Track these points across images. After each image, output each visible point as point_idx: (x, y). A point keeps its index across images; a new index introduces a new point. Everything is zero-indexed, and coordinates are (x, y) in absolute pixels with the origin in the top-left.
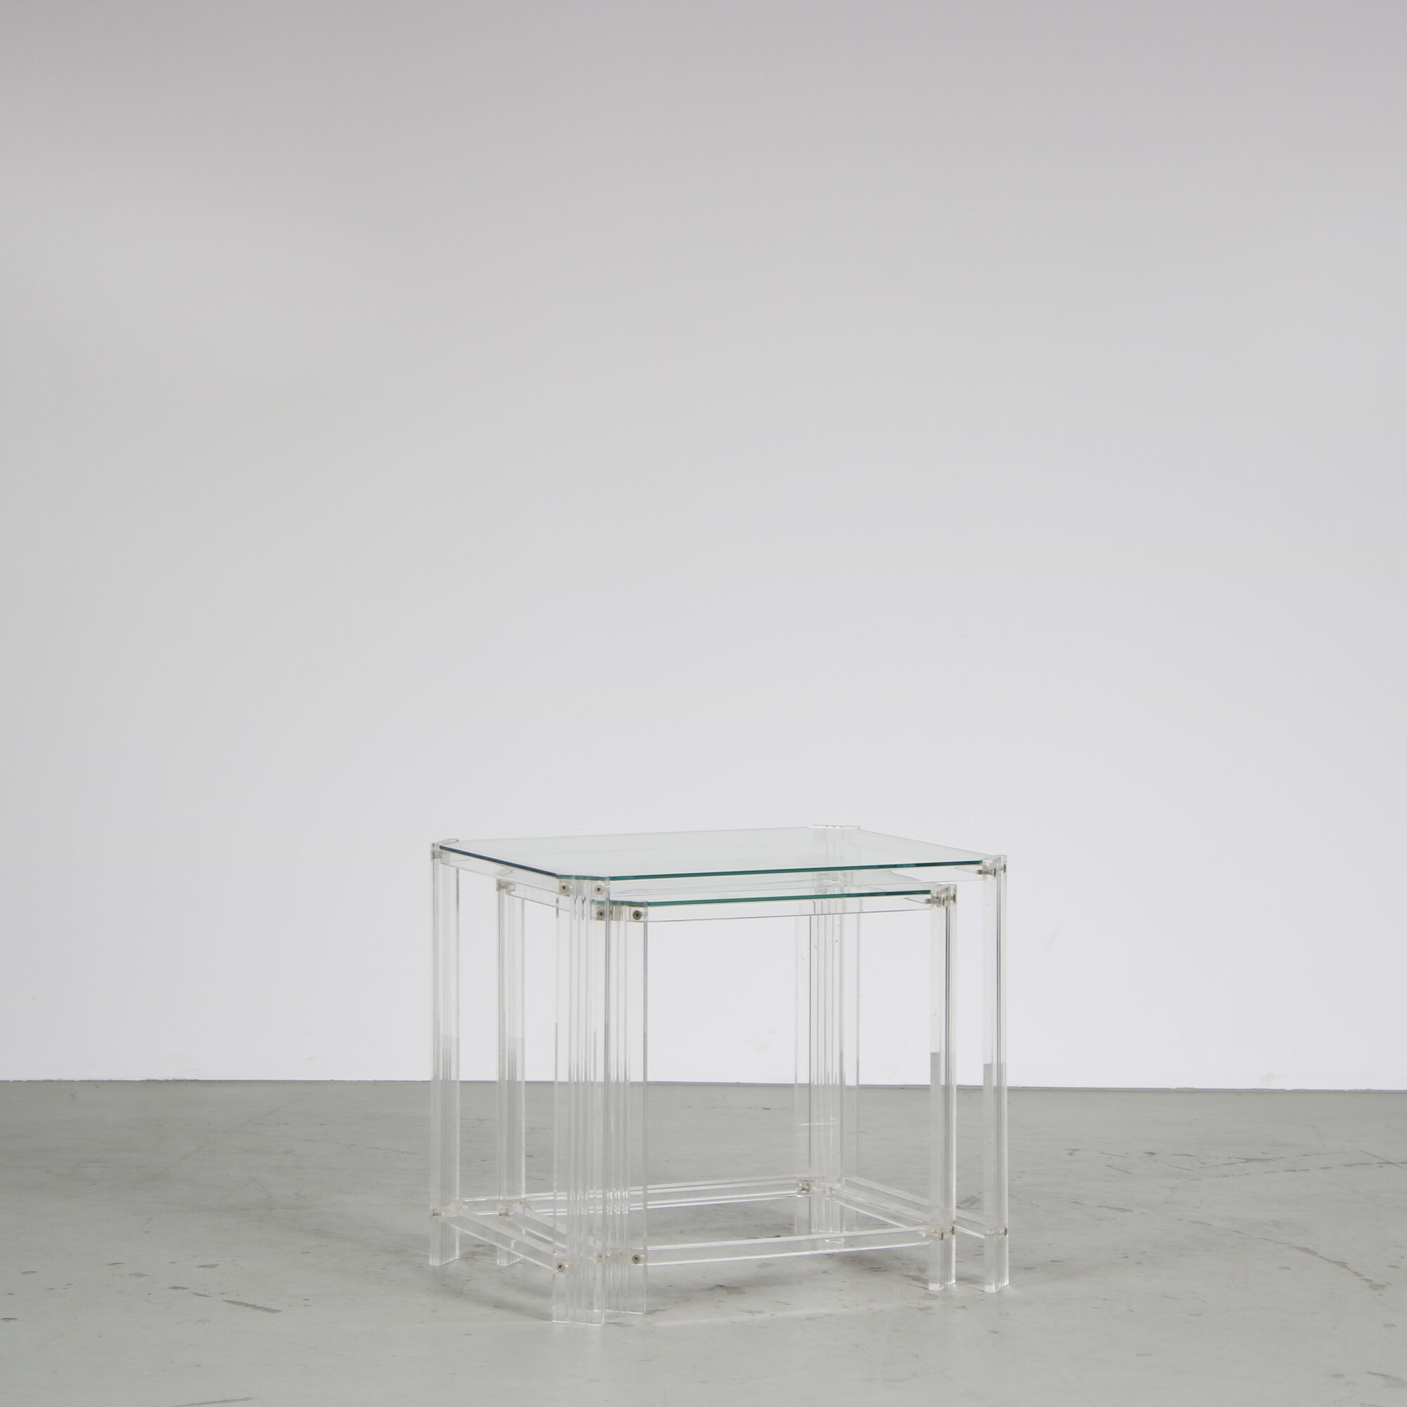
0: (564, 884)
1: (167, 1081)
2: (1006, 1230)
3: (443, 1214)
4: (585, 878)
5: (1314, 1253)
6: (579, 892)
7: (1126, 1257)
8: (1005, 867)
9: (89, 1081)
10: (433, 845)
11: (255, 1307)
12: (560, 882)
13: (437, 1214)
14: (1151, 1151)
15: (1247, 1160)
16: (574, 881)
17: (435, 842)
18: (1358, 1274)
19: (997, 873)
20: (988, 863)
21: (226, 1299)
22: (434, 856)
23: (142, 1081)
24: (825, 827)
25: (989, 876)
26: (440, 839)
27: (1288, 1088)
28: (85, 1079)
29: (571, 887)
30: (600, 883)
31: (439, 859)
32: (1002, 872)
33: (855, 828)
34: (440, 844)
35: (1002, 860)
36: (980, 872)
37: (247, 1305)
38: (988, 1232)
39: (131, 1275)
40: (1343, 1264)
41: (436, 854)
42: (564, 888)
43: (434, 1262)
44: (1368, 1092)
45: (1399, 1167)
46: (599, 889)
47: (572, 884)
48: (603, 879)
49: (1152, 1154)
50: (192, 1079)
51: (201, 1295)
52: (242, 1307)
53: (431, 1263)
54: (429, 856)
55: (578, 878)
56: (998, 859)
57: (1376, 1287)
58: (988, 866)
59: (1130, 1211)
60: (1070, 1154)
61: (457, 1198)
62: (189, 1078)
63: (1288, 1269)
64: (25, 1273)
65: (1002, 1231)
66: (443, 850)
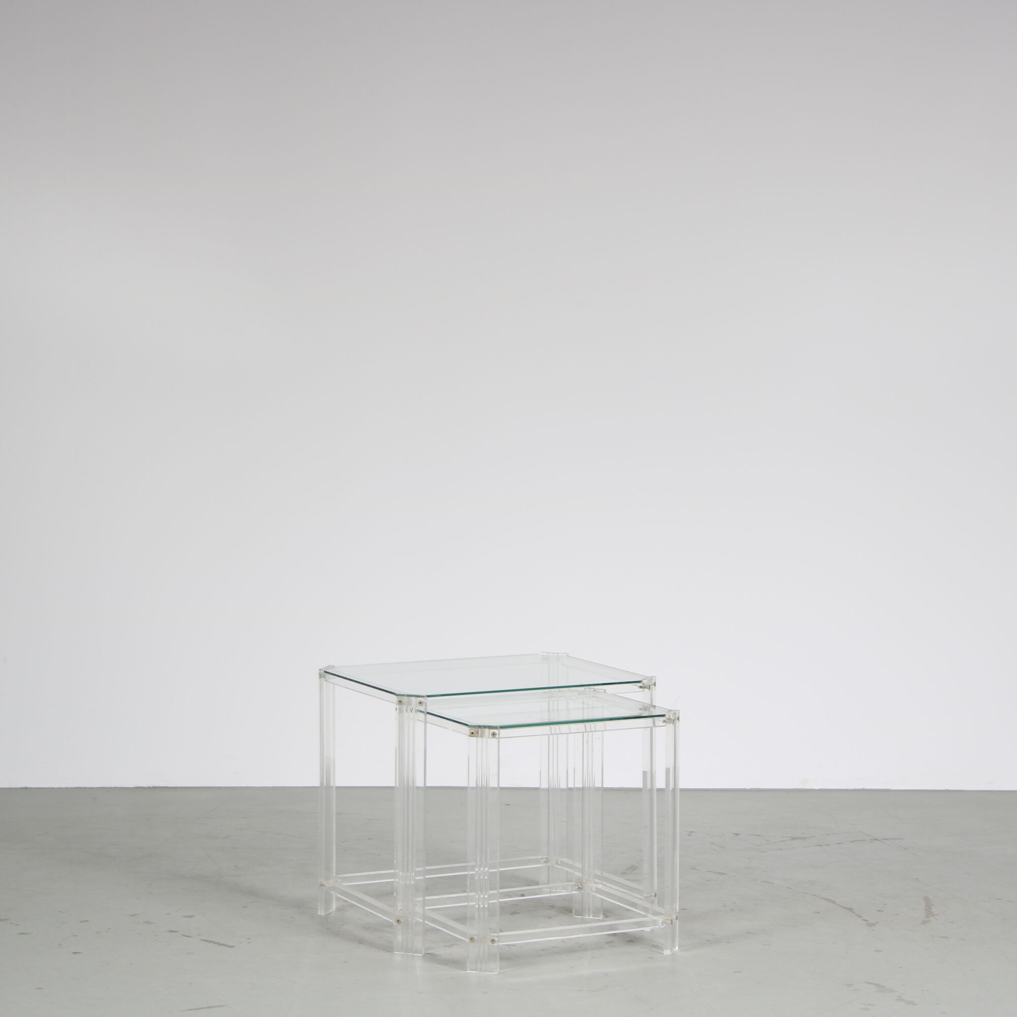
0: (400, 699)
1: (149, 787)
2: (656, 894)
3: (327, 885)
4: (412, 696)
5: (834, 902)
6: (409, 703)
7: (725, 906)
8: (655, 683)
9: (102, 788)
10: (320, 670)
11: (220, 944)
12: (398, 698)
13: (323, 885)
14: (737, 833)
15: (794, 839)
16: (406, 698)
17: (321, 668)
18: (860, 916)
19: (651, 687)
20: (645, 682)
21: (203, 939)
22: (321, 676)
23: (134, 787)
24: (547, 654)
25: (646, 690)
26: (323, 665)
27: (816, 788)
28: (100, 786)
29: (404, 701)
30: (421, 699)
31: (323, 679)
32: (653, 686)
33: (565, 655)
34: (324, 670)
35: (653, 678)
36: (641, 687)
37: (214, 943)
38: (645, 895)
39: (144, 922)
40: (850, 910)
41: (322, 675)
42: (400, 702)
43: (321, 912)
44: (863, 790)
45: (882, 842)
46: (420, 703)
47: (405, 699)
48: (423, 697)
49: (737, 834)
50: (164, 786)
51: (187, 936)
52: (212, 944)
53: (319, 913)
54: (318, 676)
55: (408, 696)
56: (651, 678)
57: (871, 925)
58: (645, 683)
59: (726, 874)
60: (689, 835)
61: (334, 875)
62: (162, 785)
63: (819, 913)
64: (81, 922)
65: (654, 894)
66: (326, 673)
